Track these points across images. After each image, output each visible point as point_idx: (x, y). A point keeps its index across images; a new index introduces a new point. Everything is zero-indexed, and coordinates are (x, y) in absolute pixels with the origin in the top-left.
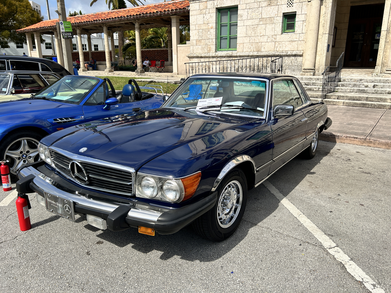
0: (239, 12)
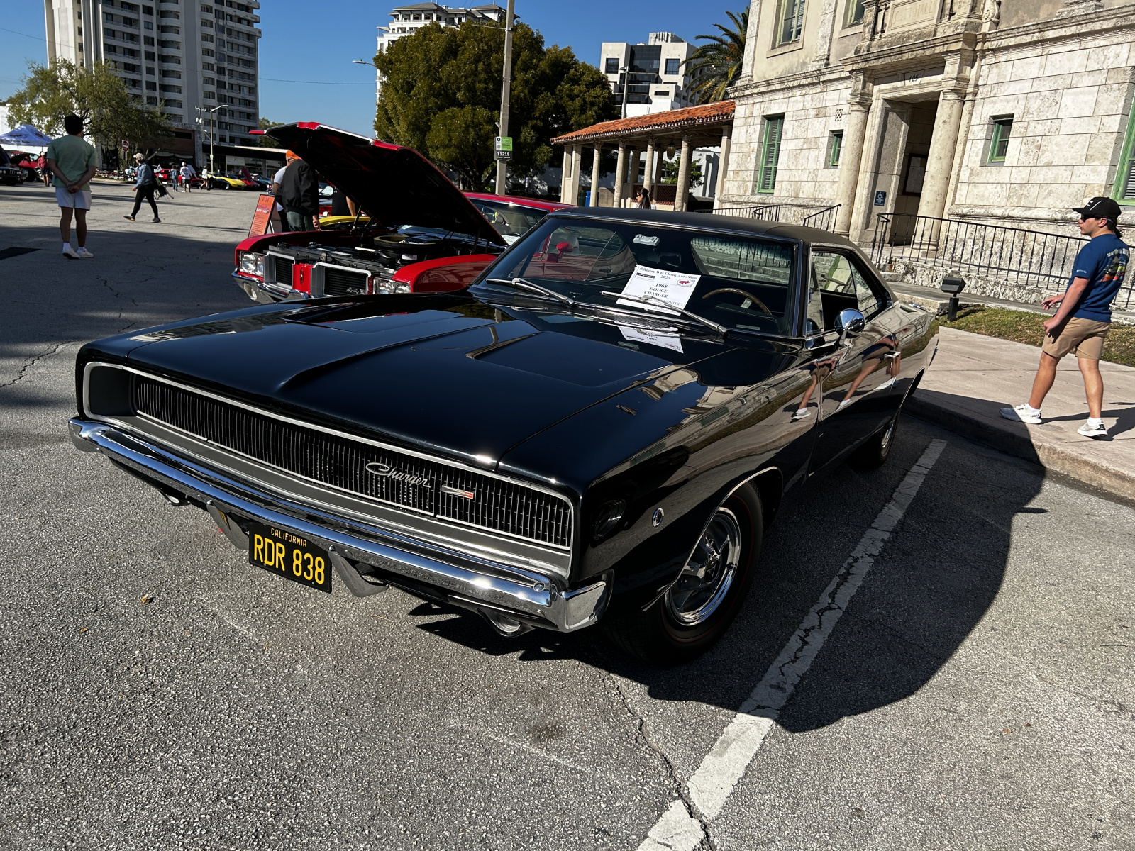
0: (786, 125)
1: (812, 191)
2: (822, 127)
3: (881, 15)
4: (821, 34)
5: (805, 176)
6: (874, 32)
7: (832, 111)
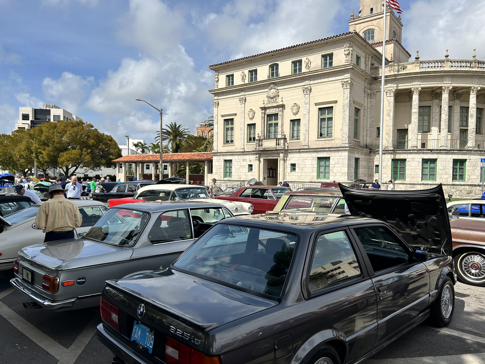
0: (233, 162)
1: (245, 177)
2: (246, 163)
3: (260, 142)
4: (241, 143)
5: (242, 174)
6: (259, 146)
7: (248, 160)
